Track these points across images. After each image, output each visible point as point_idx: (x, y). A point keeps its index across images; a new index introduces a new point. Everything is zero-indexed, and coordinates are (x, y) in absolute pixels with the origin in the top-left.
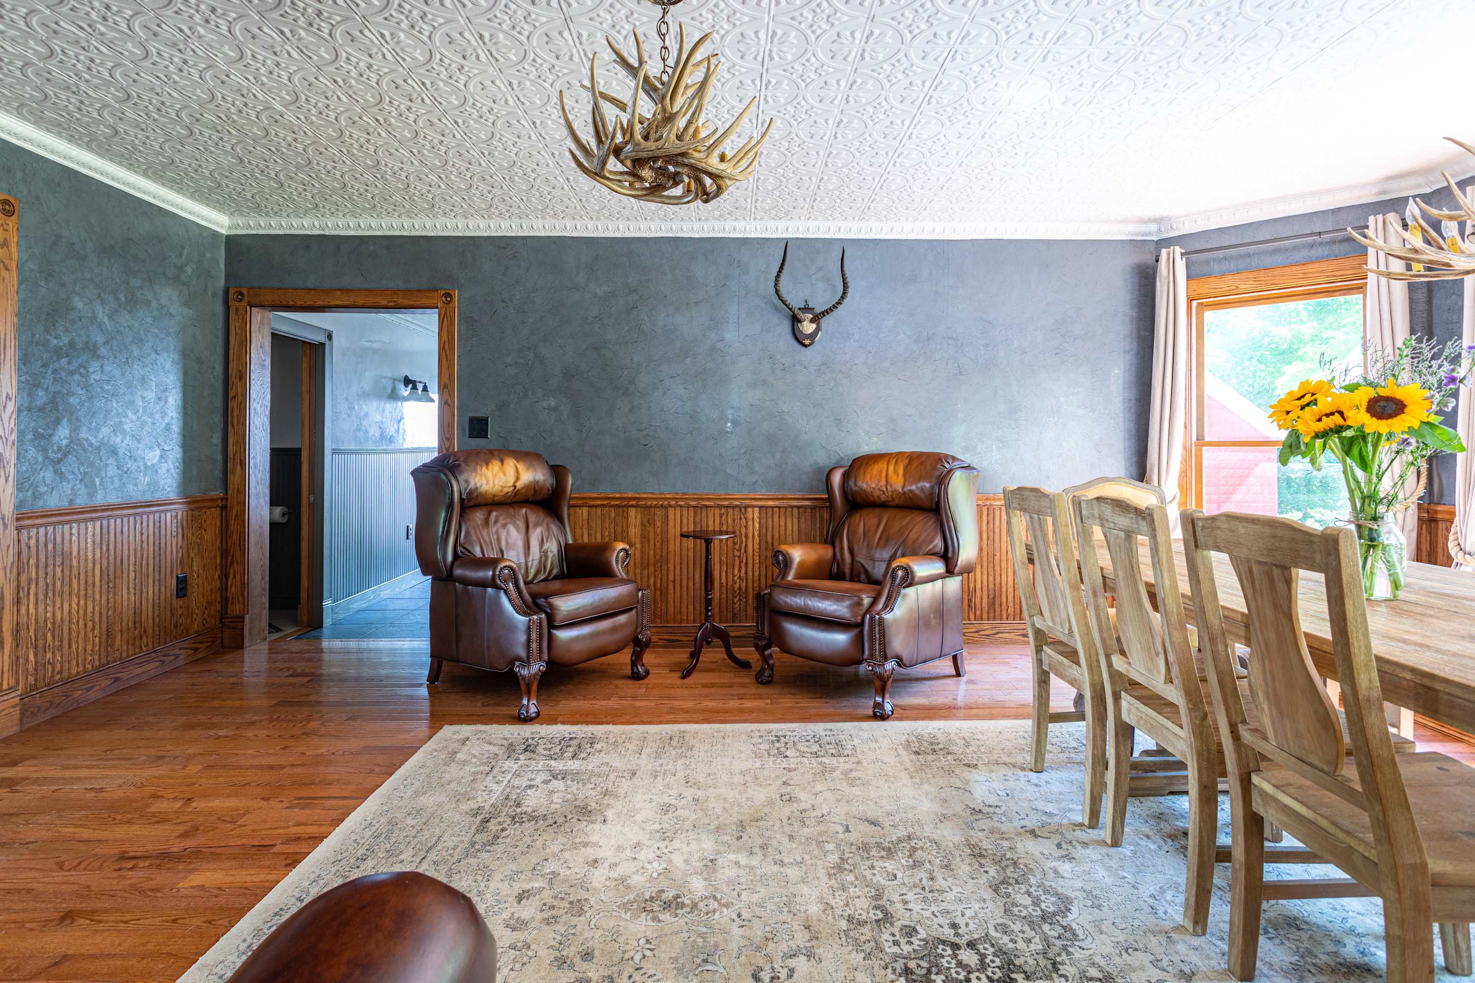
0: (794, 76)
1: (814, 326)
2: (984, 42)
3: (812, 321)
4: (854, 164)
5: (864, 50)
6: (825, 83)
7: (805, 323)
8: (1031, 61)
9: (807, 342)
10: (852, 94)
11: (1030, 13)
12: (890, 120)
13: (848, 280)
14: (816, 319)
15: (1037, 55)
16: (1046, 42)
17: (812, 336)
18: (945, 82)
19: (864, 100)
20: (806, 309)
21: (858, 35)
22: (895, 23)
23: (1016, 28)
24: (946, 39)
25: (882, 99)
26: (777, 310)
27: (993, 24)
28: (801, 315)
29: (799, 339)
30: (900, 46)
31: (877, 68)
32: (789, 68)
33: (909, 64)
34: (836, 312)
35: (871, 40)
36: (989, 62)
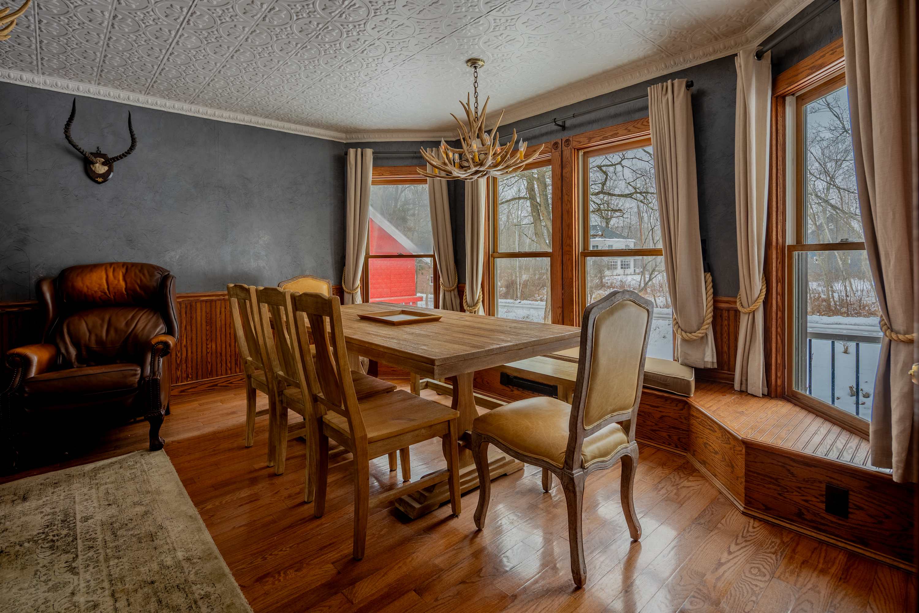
0: (214, 15)
1: (106, 168)
2: (335, 34)
3: (104, 164)
4: (239, 76)
5: (266, 16)
6: (235, 26)
7: (97, 165)
8: (356, 51)
9: (100, 180)
10: (251, 37)
11: (361, 29)
12: (271, 58)
13: (136, 136)
14: (109, 162)
15: (359, 49)
16: (364, 45)
17: (105, 177)
18: (309, 47)
19: (257, 43)
20: (98, 154)
21: (265, 6)
22: (289, 8)
23: (352, 33)
24: (315, 26)
25: (269, 45)
26: (69, 152)
27: (342, 28)
28: (93, 158)
29: (91, 176)
30: (288, 21)
31: (272, 28)
32: (212, 9)
33: (291, 32)
34: (125, 159)
35: (272, 12)
36: (335, 45)
